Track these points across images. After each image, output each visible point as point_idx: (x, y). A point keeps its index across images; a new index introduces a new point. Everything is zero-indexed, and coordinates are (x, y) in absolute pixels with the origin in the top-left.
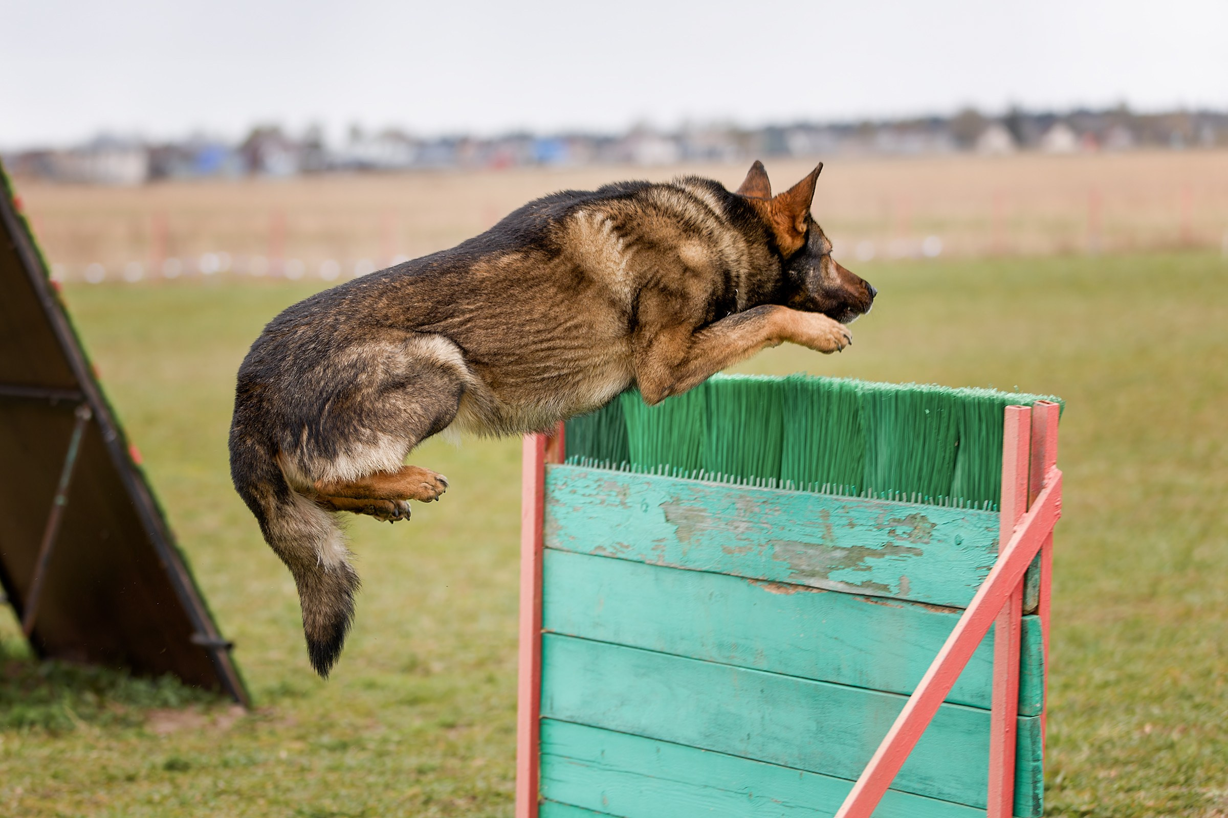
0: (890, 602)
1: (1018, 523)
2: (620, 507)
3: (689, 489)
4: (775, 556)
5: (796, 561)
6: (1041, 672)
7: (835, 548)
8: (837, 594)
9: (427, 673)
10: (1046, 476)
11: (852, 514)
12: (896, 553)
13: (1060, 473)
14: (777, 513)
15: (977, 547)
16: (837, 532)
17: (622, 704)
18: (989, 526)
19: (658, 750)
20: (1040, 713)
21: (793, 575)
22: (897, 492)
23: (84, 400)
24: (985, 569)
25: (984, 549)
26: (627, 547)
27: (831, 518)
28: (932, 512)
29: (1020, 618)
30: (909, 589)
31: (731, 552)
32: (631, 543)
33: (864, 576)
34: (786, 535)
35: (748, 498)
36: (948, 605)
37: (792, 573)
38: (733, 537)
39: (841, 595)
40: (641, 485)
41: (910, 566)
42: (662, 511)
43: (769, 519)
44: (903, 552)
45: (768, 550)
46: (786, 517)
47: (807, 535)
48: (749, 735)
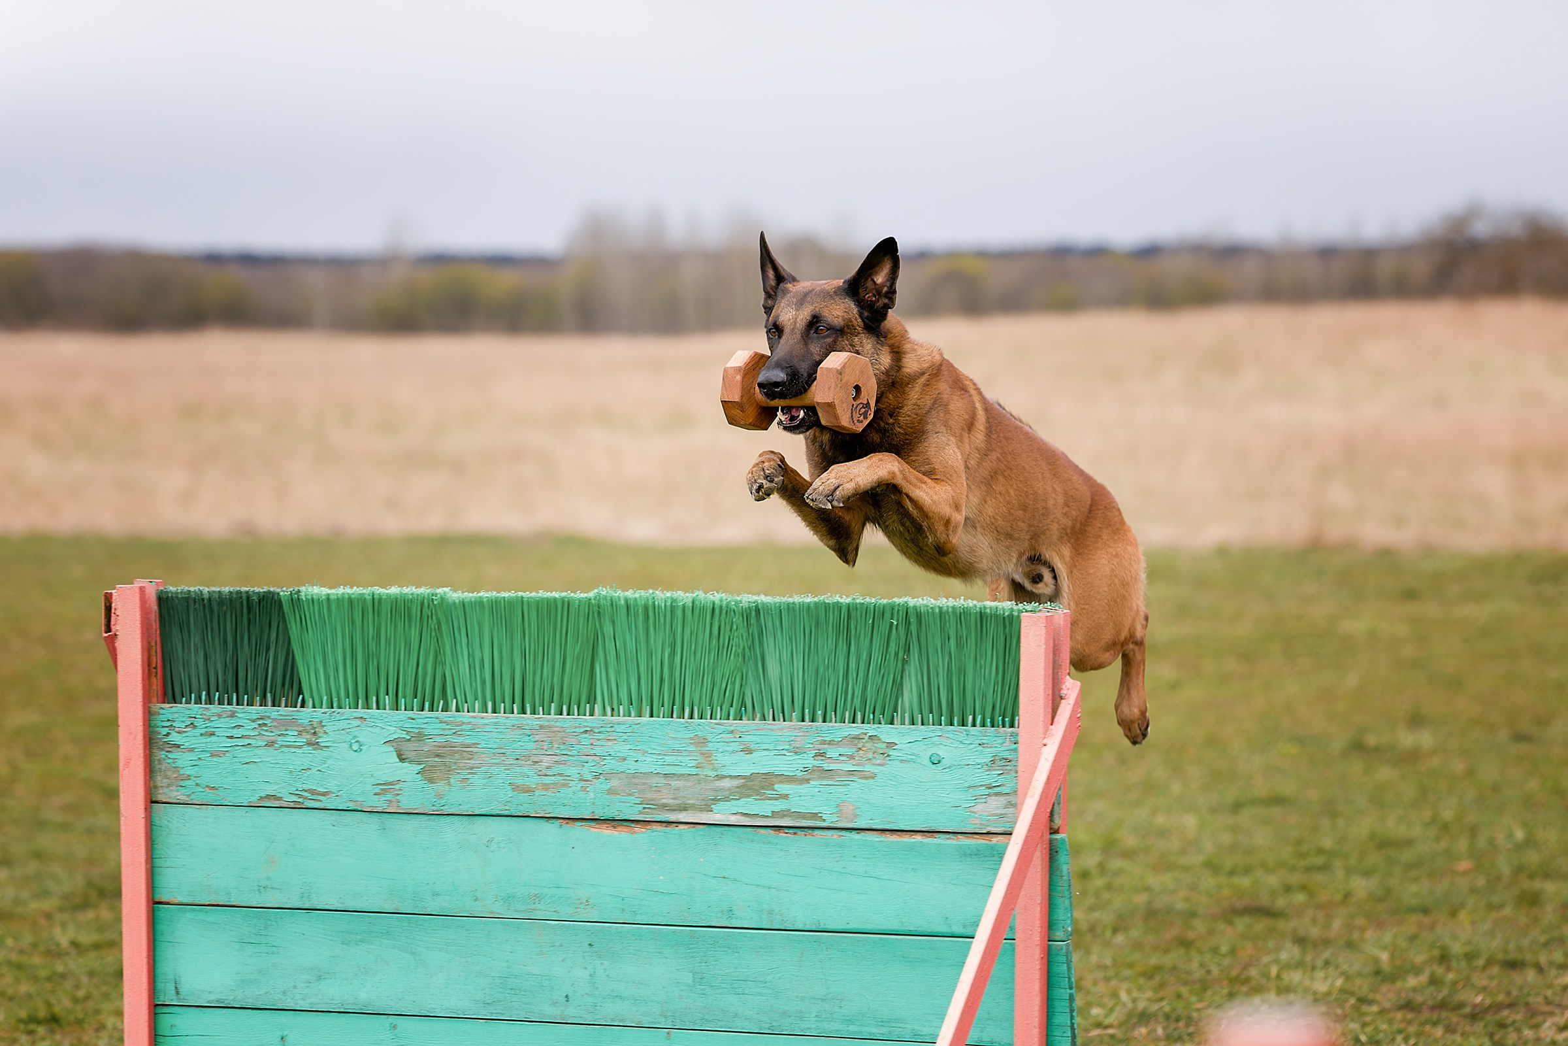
0: (817, 832)
1: (1047, 736)
2: (307, 749)
3: (441, 722)
4: (611, 792)
5: (650, 795)
7: (720, 777)
8: (726, 828)
10: (1064, 687)
11: (746, 738)
12: (828, 778)
13: (1079, 684)
14: (609, 743)
15: (968, 765)
16: (720, 759)
17: (320, 978)
18: (984, 741)
19: (395, 1027)
20: (1070, 937)
21: (645, 811)
22: (819, 712)
24: (984, 788)
25: (980, 767)
26: (324, 794)
27: (710, 744)
28: (886, 732)
29: (1047, 836)
30: (856, 816)
31: (528, 790)
32: (333, 789)
33: (780, 805)
34: (630, 766)
35: (556, 729)
36: (923, 829)
37: (644, 808)
38: (530, 773)
39: (731, 828)
40: (348, 721)
41: (855, 791)
42: (392, 749)
43: (598, 751)
44: (840, 776)
45: (601, 785)
46: (629, 747)
47: (668, 765)
48: (567, 996)
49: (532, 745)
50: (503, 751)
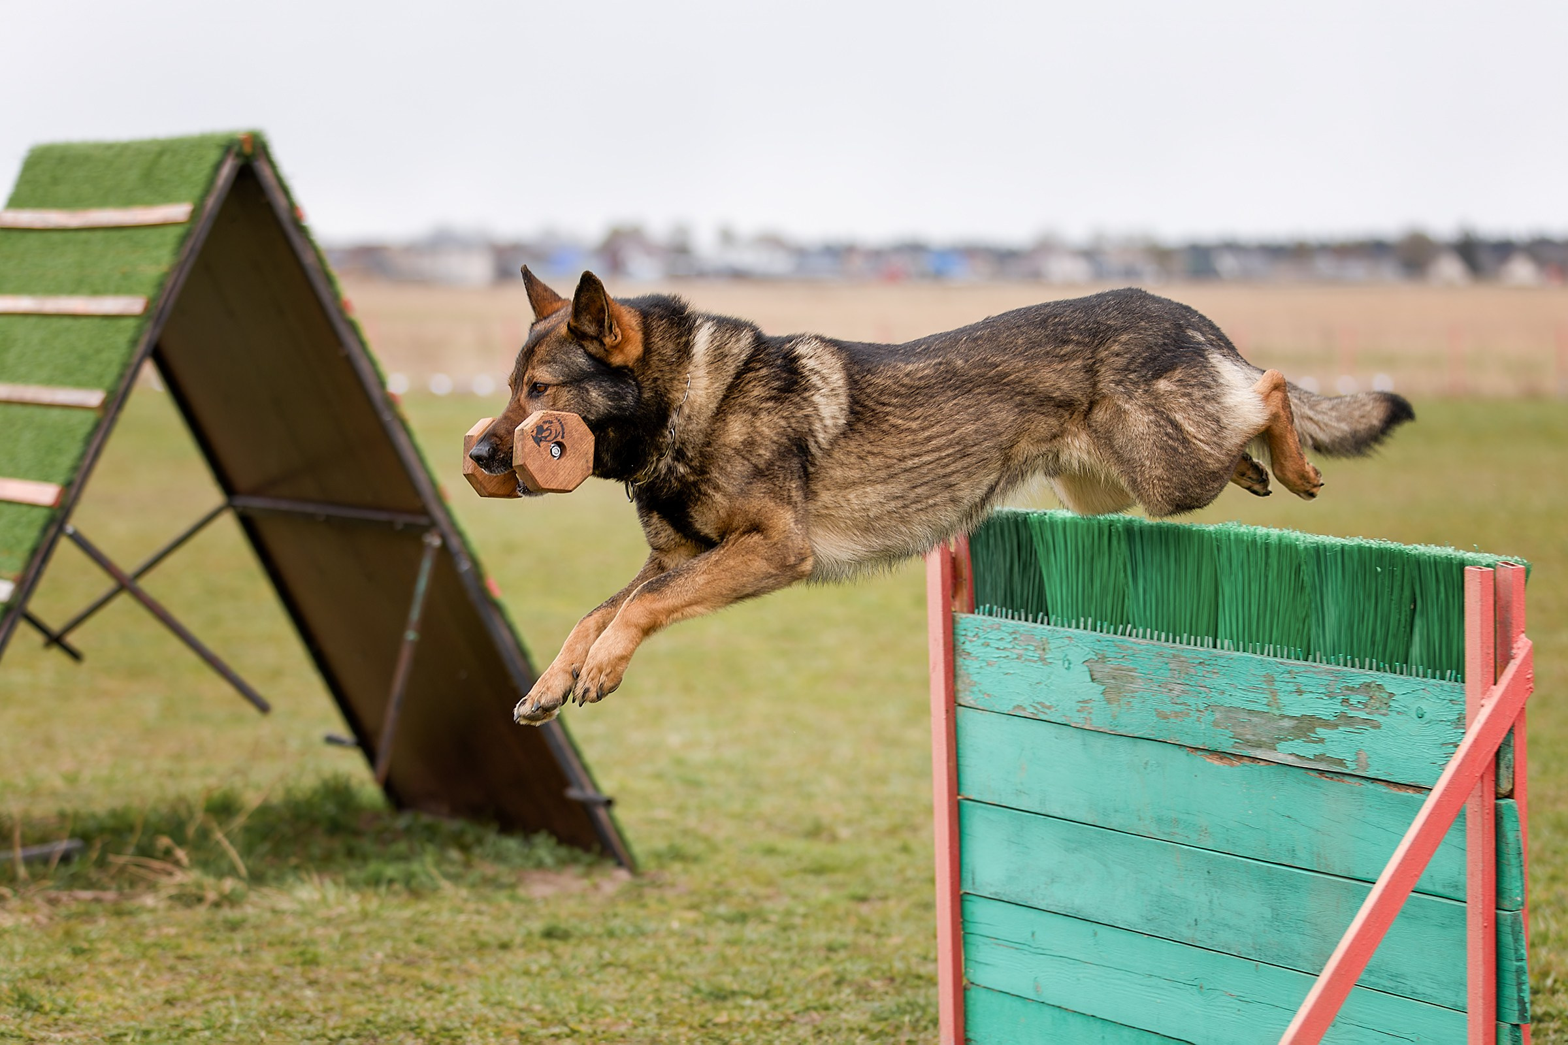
0: (1347, 779)
1: (1486, 697)
2: (1040, 663)
3: (1116, 646)
4: (1216, 724)
5: (1239, 730)
6: (1521, 861)
7: (1283, 717)
8: (1288, 768)
9: (834, 839)
10: (1515, 646)
11: (1299, 679)
12: (1350, 725)
13: (1530, 642)
14: (1215, 676)
15: (1442, 721)
16: (1284, 699)
17: (1053, 881)
18: (1454, 698)
19: (1095, 934)
20: (1521, 907)
21: (1236, 745)
22: (1349, 657)
23: (432, 525)
24: (1451, 746)
25: (1449, 723)
26: (1049, 708)
27: (1276, 683)
28: (1390, 681)
29: (1493, 801)
30: (1368, 765)
31: (1166, 717)
32: (1054, 703)
33: (1318, 749)
34: (1227, 701)
35: (1182, 659)
36: (1412, 784)
37: (1236, 742)
38: (1167, 701)
39: (1291, 768)
40: (1062, 640)
41: (1367, 740)
42: (1086, 669)
43: (1208, 682)
44: (1358, 723)
45: (1208, 717)
46: (1226, 681)
47: (1250, 701)
48: (1196, 920)
49: (1168, 674)
50: (1151, 677)
